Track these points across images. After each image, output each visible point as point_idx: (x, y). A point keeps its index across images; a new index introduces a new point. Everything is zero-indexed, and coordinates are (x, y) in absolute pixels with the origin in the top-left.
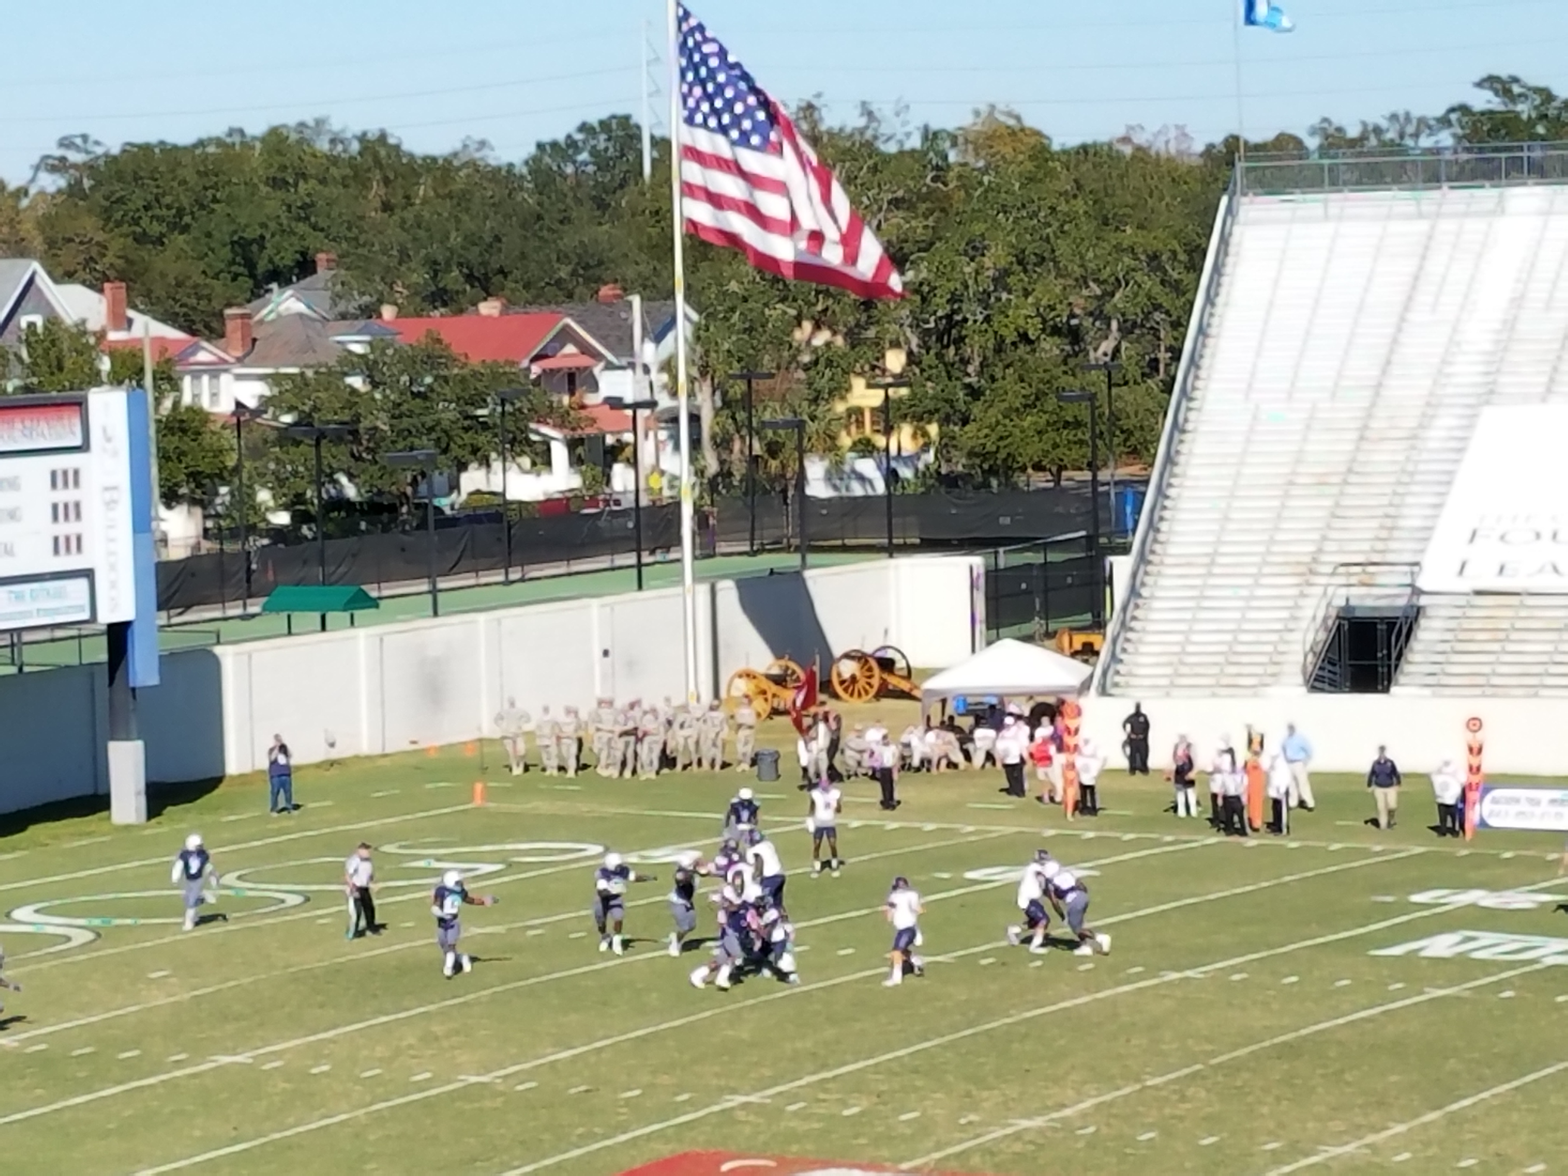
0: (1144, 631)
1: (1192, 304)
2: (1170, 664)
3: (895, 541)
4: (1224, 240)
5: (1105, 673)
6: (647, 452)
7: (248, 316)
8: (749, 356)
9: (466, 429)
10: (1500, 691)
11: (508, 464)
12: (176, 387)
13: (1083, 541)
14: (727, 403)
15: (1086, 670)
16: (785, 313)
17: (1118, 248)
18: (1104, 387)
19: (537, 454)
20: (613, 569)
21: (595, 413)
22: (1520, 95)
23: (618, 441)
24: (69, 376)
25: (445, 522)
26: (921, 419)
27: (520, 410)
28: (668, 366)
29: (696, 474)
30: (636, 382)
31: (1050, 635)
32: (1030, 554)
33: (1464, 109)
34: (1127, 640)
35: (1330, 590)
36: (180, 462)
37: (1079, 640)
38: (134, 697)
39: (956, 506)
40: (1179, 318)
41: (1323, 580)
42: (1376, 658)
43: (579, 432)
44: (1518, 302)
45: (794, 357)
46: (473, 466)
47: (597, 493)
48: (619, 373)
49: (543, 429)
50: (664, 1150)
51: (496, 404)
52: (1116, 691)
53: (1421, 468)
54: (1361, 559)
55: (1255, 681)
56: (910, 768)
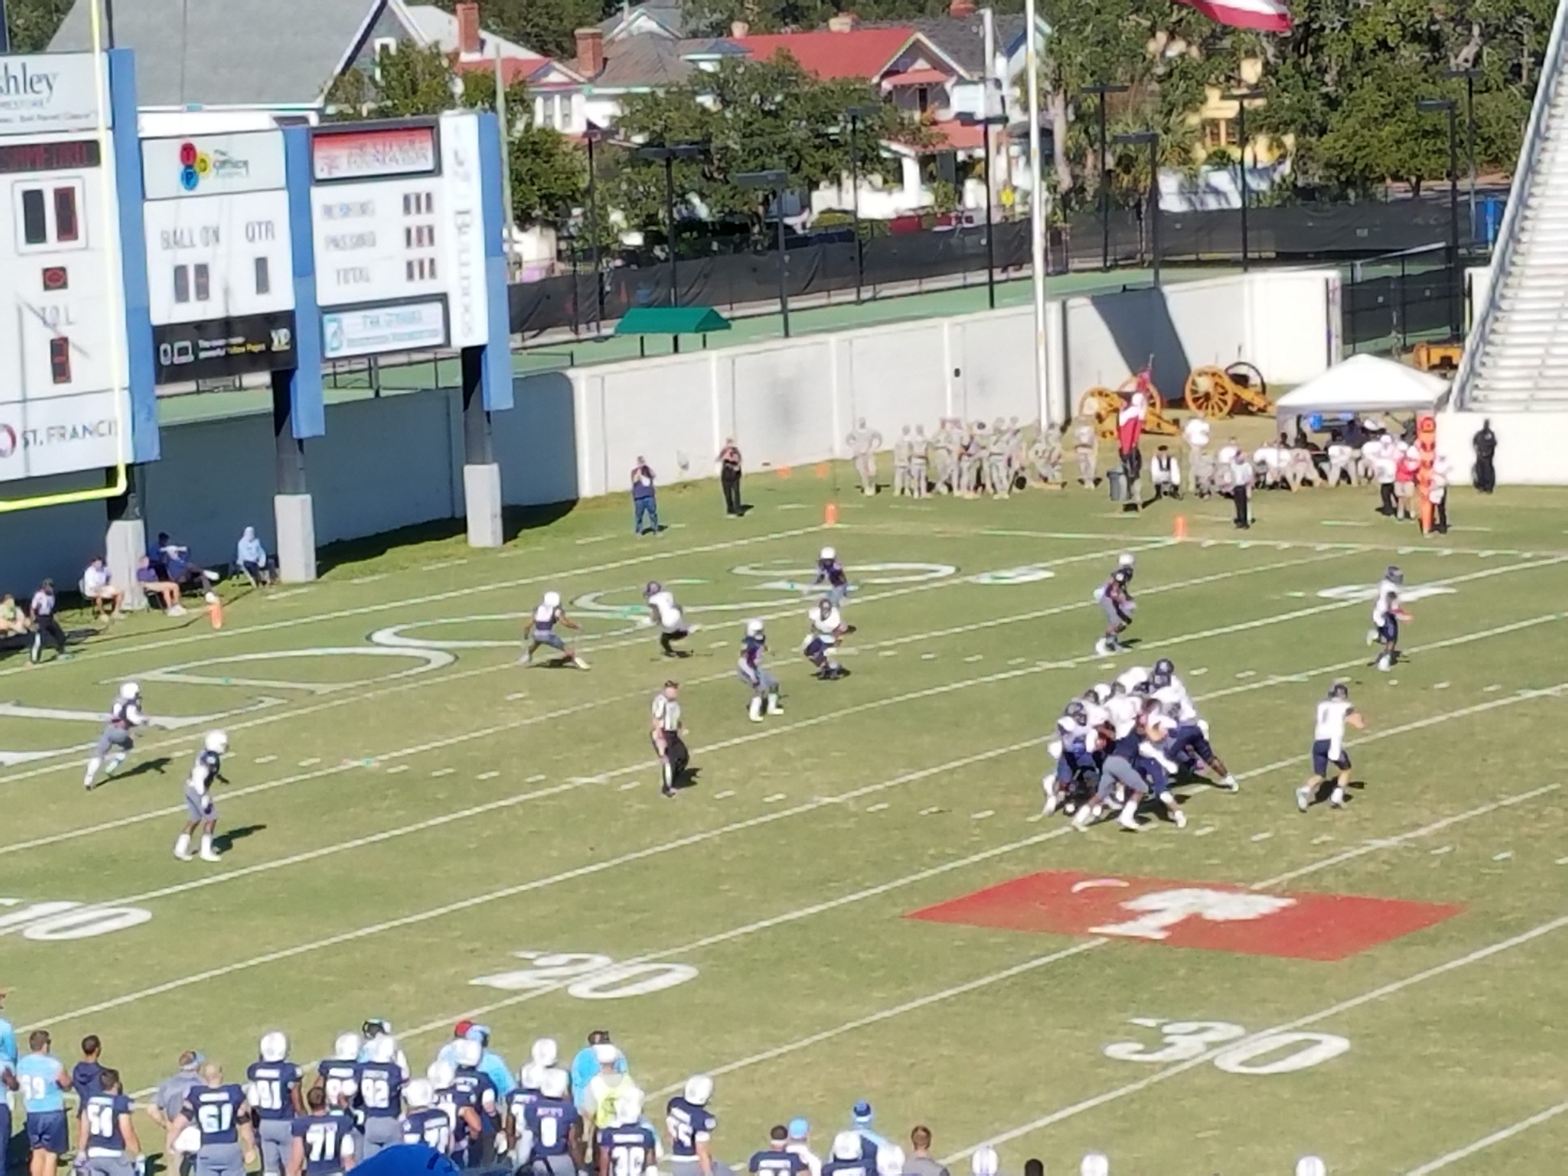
0: (1504, 345)
1: (1556, 6)
2: (1530, 378)
3: (1250, 255)
5: (1462, 389)
6: (998, 167)
7: (599, 36)
8: (1101, 68)
9: (818, 148)
11: (858, 182)
12: (529, 109)
13: (1443, 253)
14: (1080, 117)
16: (1138, 24)
18: (1465, 94)
19: (888, 172)
20: (965, 287)
21: (946, 129)
23: (970, 157)
24: (423, 99)
25: (795, 241)
26: (1277, 130)
27: (871, 127)
28: (1020, 80)
29: (1048, 189)
30: (988, 97)
31: (1407, 349)
32: (1387, 267)
34: (1487, 354)
36: (533, 184)
37: (1437, 354)
38: (489, 421)
39: (1312, 218)
40: (1543, 21)
43: (931, 148)
45: (1148, 70)
46: (822, 185)
47: (949, 211)
48: (970, 88)
49: (895, 147)
50: (1016, 871)
51: (847, 122)
52: (1474, 405)
56: (1264, 486)
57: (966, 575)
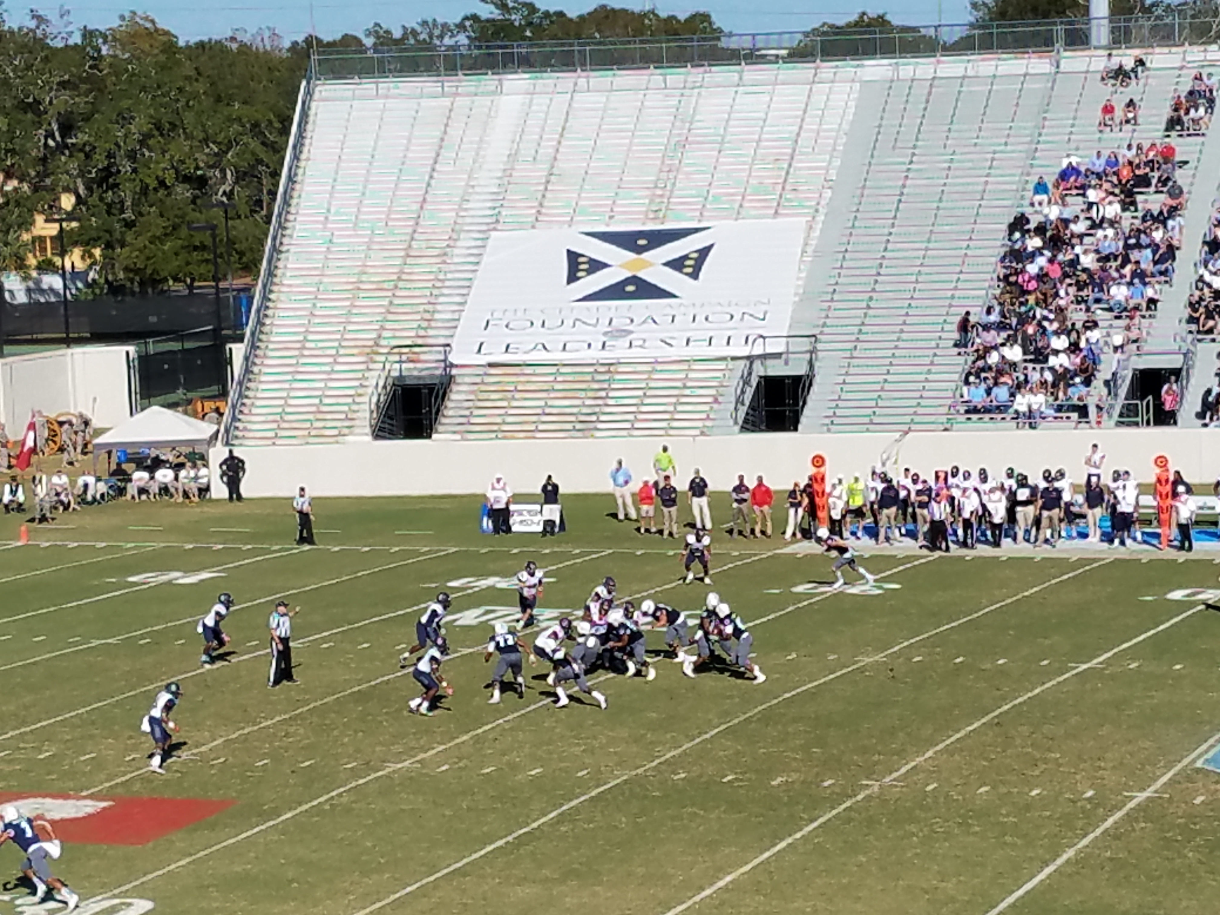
0: (255, 397)
1: (283, 158)
2: (274, 421)
3: (71, 335)
4: (305, 114)
5: (227, 429)
10: (509, 435)
13: (211, 333)
15: (215, 427)
17: (230, 120)
18: (223, 220)
22: (514, 8)
26: (87, 244)
31: (186, 403)
32: (171, 343)
33: (475, 18)
34: (245, 405)
35: (388, 366)
37: (209, 406)
39: (118, 308)
40: (274, 169)
41: (383, 358)
42: (421, 413)
44: (513, 157)
53: (449, 276)
54: (409, 342)
55: (335, 432)
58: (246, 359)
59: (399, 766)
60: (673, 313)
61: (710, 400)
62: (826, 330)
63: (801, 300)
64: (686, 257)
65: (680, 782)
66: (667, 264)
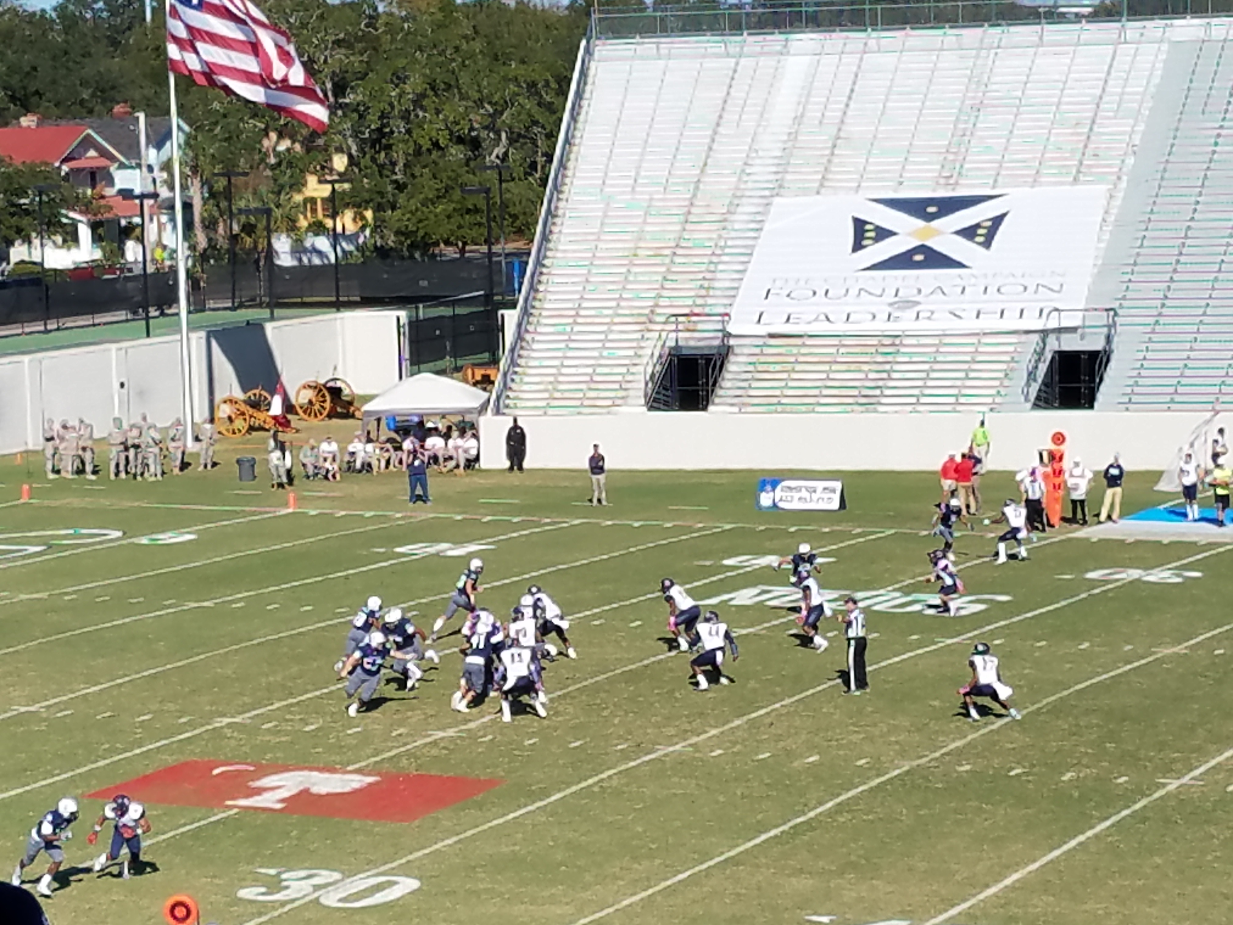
0: (528, 366)
1: (561, 120)
2: (546, 391)
3: (341, 299)
4: (584, 73)
5: (498, 398)
6: (151, 231)
8: (229, 159)
9: (13, 215)
10: (788, 408)
11: (44, 241)
13: (482, 299)
14: (213, 195)
15: (486, 395)
16: (255, 126)
17: (506, 79)
18: (497, 182)
19: (67, 233)
20: (128, 321)
21: (111, 202)
23: (130, 223)
26: (359, 206)
27: (53, 200)
28: (167, 166)
29: (189, 248)
30: (143, 179)
31: (458, 369)
32: (442, 308)
34: (516, 373)
35: (664, 335)
37: (479, 374)
39: (387, 272)
40: (551, 132)
41: (658, 327)
42: (698, 385)
43: (99, 216)
44: (799, 119)
45: (262, 160)
46: (17, 243)
47: (114, 263)
48: (129, 171)
49: (72, 214)
50: (170, 760)
51: (35, 195)
52: (506, 411)
53: (730, 243)
54: (686, 311)
55: (609, 402)
56: (355, 471)
57: (131, 537)
58: (519, 325)
59: (671, 749)
60: (963, 283)
61: (1001, 375)
62: (1125, 303)
63: (1099, 272)
64: (978, 226)
65: (965, 775)
66: (958, 233)
